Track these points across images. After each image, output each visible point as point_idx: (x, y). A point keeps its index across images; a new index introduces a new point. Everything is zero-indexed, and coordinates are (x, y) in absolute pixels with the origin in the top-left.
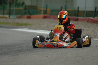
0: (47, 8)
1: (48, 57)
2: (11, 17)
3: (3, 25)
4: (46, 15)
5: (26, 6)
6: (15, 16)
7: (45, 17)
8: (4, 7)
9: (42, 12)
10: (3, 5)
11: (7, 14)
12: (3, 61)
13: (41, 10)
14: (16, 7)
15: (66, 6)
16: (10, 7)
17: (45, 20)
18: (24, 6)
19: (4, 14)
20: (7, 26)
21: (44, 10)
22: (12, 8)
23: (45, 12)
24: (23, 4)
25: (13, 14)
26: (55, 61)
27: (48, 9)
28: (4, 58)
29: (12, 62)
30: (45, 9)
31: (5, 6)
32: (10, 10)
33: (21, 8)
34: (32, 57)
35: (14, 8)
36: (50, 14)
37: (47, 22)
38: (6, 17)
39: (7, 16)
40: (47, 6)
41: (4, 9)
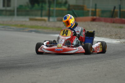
0: (96, 8)
1: (96, 70)
2: (51, 19)
3: (40, 30)
4: (95, 17)
5: (69, 6)
6: (56, 19)
7: (94, 20)
8: (42, 7)
9: (90, 13)
10: (40, 5)
11: (45, 16)
12: (40, 76)
13: (88, 11)
14: (56, 7)
15: (120, 5)
16: (49, 7)
17: (94, 23)
18: (67, 5)
19: (41, 16)
20: (45, 31)
21: (92, 11)
22: (51, 9)
23: (94, 13)
24: (66, 3)
25: (53, 16)
26: (106, 75)
27: (97, 10)
28: (41, 72)
29: (51, 76)
30: (94, 9)
31: (44, 5)
32: (49, 10)
33: (64, 8)
34: (76, 70)
35: (54, 8)
36: (99, 16)
37: (97, 26)
38: (44, 20)
39: (46, 18)
40: (96, 5)
41: (42, 10)
